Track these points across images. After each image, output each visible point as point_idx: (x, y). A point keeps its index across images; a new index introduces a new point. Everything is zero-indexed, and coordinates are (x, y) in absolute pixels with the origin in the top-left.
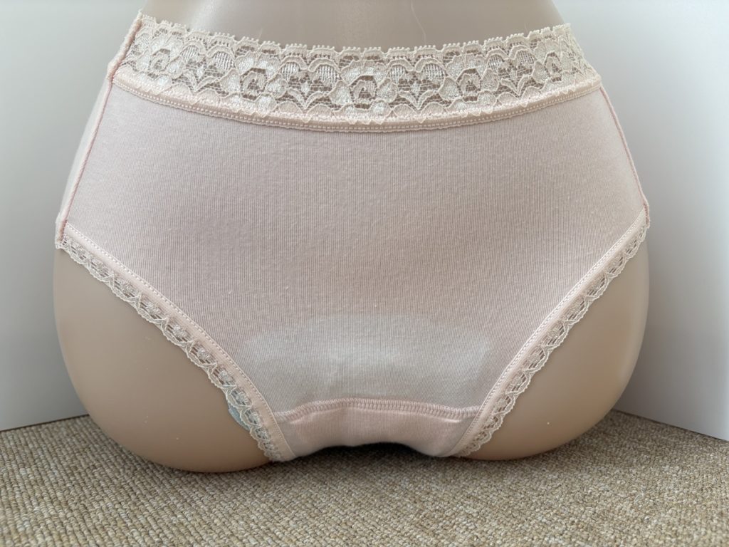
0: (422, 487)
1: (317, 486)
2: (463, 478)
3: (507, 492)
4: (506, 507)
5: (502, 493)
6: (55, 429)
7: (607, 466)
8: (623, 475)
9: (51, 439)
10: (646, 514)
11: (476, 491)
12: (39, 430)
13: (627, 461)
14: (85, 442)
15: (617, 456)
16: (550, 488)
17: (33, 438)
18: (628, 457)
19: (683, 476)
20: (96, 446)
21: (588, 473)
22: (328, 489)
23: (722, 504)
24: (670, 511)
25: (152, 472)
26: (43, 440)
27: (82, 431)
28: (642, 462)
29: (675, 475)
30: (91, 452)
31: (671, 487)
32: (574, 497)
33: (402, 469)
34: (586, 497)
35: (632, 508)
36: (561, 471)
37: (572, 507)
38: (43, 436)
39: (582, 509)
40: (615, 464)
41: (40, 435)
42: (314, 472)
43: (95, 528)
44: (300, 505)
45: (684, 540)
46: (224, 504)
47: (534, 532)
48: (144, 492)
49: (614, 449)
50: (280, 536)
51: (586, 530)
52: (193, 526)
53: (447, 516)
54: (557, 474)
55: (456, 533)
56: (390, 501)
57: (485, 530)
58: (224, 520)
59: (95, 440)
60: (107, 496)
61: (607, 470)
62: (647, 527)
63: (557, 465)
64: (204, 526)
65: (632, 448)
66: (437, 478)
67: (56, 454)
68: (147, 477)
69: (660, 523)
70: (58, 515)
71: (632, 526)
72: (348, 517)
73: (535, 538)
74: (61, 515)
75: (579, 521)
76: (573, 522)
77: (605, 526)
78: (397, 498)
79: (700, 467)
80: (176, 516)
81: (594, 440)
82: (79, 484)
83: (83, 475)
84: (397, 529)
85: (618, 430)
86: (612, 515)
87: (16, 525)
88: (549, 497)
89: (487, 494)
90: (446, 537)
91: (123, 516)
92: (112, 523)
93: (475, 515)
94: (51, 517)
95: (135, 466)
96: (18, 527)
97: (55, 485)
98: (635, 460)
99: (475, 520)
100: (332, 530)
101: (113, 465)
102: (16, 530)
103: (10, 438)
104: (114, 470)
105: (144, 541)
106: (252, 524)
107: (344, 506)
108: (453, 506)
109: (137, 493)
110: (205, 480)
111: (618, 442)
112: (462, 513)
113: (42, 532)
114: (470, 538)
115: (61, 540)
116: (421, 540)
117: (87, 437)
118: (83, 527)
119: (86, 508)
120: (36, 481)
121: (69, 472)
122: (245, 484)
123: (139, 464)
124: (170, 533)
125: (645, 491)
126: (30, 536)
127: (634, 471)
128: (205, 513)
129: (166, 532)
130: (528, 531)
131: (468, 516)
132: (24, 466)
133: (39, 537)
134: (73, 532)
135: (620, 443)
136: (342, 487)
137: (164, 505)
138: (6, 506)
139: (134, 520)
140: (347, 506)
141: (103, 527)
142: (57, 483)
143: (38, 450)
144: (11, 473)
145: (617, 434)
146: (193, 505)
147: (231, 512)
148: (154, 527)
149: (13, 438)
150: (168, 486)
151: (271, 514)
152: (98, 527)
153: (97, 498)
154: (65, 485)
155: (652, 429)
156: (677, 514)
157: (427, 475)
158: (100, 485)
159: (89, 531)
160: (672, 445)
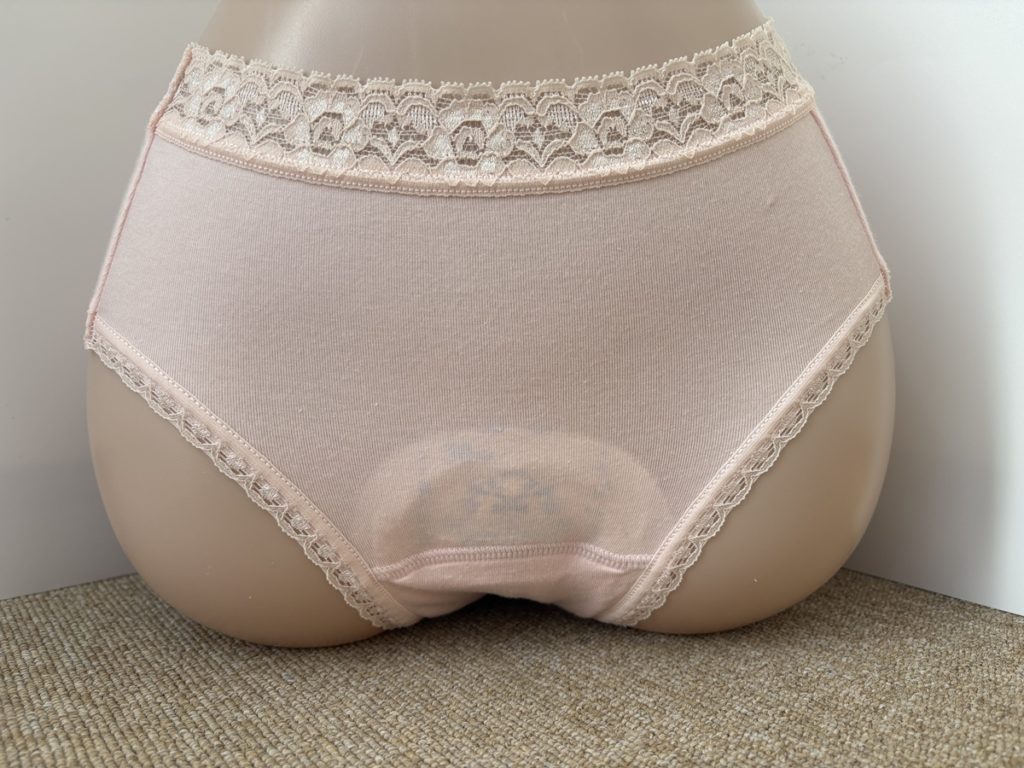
0: (579, 670)
1: (435, 669)
2: (635, 657)
3: (694, 674)
4: (693, 694)
5: (688, 676)
6: (69, 597)
7: (829, 638)
8: (851, 651)
9: (63, 611)
10: (881, 702)
11: (652, 674)
12: (47, 598)
13: (856, 632)
14: (112, 615)
15: (842, 626)
16: (752, 668)
17: (38, 610)
18: (857, 627)
19: (932, 651)
20: (127, 619)
21: (804, 648)
22: (450, 673)
23: (984, 687)
24: (913, 698)
25: (207, 653)
26: (53, 613)
27: (107, 600)
28: (876, 632)
29: (920, 650)
30: (121, 627)
31: (916, 666)
32: (784, 680)
33: (552, 646)
34: (801, 680)
35: (861, 694)
36: (767, 646)
37: (781, 693)
38: (52, 606)
39: (795, 695)
40: (839, 636)
41: (48, 605)
42: (431, 651)
43: (131, 729)
44: (412, 695)
45: (931, 735)
46: (308, 696)
47: (729, 726)
48: (196, 680)
49: (839, 617)
50: (386, 736)
51: (800, 722)
52: (265, 724)
53: (612, 707)
54: (762, 650)
55: (626, 729)
56: (536, 688)
57: (664, 724)
58: (308, 716)
59: (126, 612)
60: (145, 686)
61: (829, 644)
62: (882, 718)
63: (761, 639)
64: (281, 724)
65: (863, 615)
66: (599, 657)
67: (72, 631)
68: (200, 660)
69: (899, 713)
70: (77, 713)
71: (861, 717)
72: (478, 710)
73: (732, 734)
74: (82, 712)
75: (791, 711)
76: (783, 712)
77: (825, 717)
78: (545, 685)
79: (955, 640)
80: (242, 711)
81: (812, 605)
82: (105, 671)
83: (110, 659)
84: (546, 725)
85: (845, 592)
86: (835, 702)
87: (19, 727)
88: (751, 680)
89: (668, 677)
90: (612, 735)
91: (169, 712)
92: (154, 722)
93: (650, 706)
94: (67, 715)
95: (182, 646)
96: (22, 729)
97: (71, 672)
98: (867, 631)
99: (651, 712)
100: (456, 728)
101: (153, 645)
102: (20, 734)
103: (6, 610)
104: (154, 651)
105: (199, 745)
106: (346, 721)
107: (472, 696)
108: (622, 694)
109: (187, 682)
110: (281, 664)
111: (844, 607)
112: (634, 703)
113: (56, 736)
114: (645, 736)
115: (83, 746)
116: (578, 738)
117: (113, 606)
118: (113, 728)
119: (116, 703)
120: (45, 668)
121: (90, 654)
122: (336, 669)
123: (189, 644)
124: (234, 734)
125: (880, 671)
126: (39, 740)
127: (865, 646)
128: (281, 706)
129: (229, 732)
130: (722, 724)
131: (642, 707)
132: (28, 647)
133: (52, 741)
134: (100, 736)
135: (847, 609)
136: (470, 670)
137: (225, 697)
138: (4, 701)
139: (184, 718)
140: (476, 696)
141: (141, 728)
142: (75, 669)
143: (46, 626)
144: (9, 657)
145: (843, 597)
146: (265, 697)
147: (317, 705)
148: (212, 725)
149: (10, 609)
150: (229, 672)
151: (373, 707)
152: (134, 728)
153: (131, 689)
154: (86, 672)
155: (891, 589)
156: (922, 701)
157: (585, 654)
158: (134, 672)
159: (122, 733)
160: (918, 610)
